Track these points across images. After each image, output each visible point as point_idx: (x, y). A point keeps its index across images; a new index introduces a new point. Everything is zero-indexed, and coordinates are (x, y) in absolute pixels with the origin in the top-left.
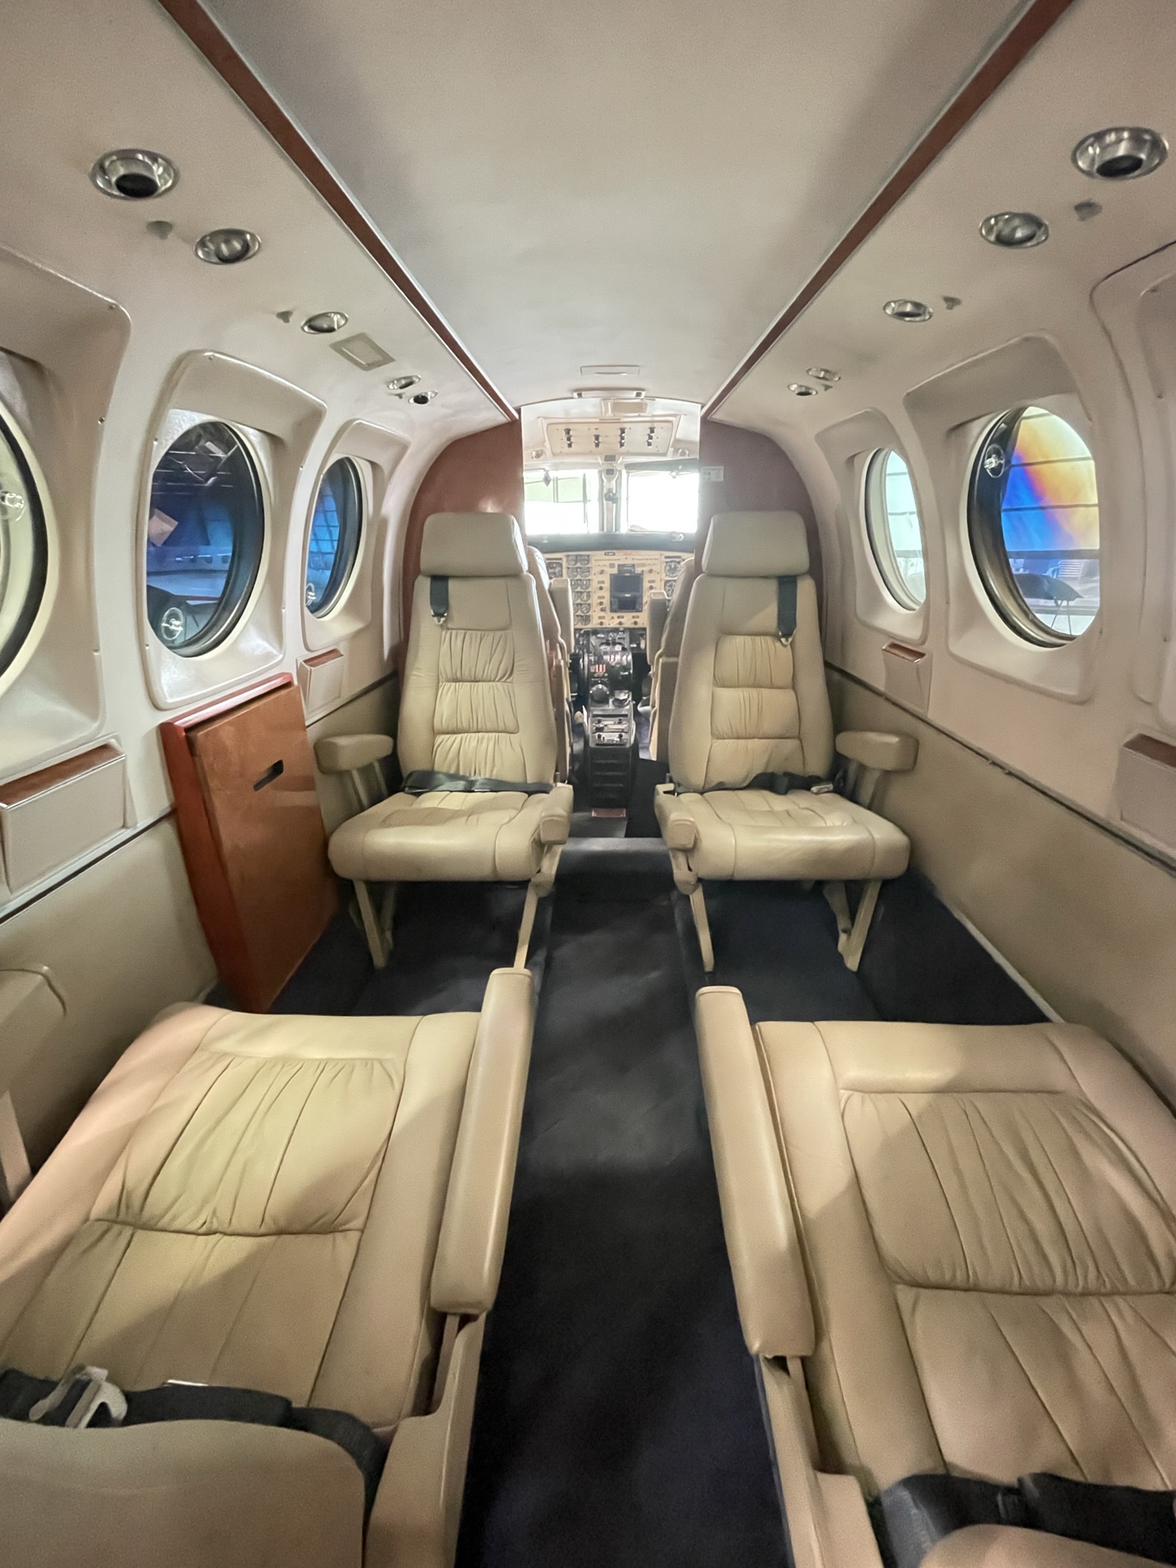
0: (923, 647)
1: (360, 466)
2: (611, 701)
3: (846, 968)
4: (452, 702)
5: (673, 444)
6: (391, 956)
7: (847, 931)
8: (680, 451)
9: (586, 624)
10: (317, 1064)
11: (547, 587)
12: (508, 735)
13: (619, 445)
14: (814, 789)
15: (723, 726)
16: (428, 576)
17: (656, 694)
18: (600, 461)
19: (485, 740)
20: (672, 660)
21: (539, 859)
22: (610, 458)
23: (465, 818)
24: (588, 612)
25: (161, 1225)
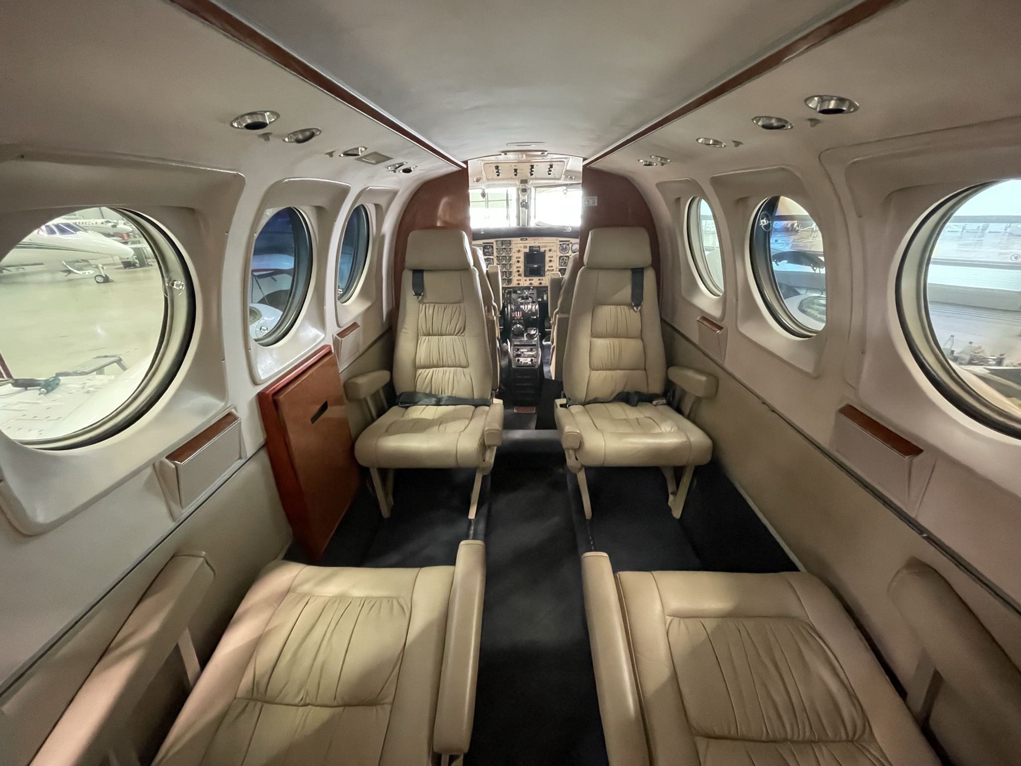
0: (722, 322)
1: (369, 209)
2: (525, 335)
3: (675, 518)
4: (426, 348)
5: (565, 172)
6: (393, 511)
7: (674, 493)
8: (569, 177)
9: (508, 285)
10: (360, 600)
11: (485, 272)
12: (462, 369)
13: (530, 174)
14: (654, 403)
15: (596, 362)
16: (410, 270)
17: (554, 334)
18: (518, 183)
19: (448, 373)
20: (565, 316)
21: (484, 454)
22: (524, 182)
23: (437, 427)
24: (510, 277)
25: (277, 700)
